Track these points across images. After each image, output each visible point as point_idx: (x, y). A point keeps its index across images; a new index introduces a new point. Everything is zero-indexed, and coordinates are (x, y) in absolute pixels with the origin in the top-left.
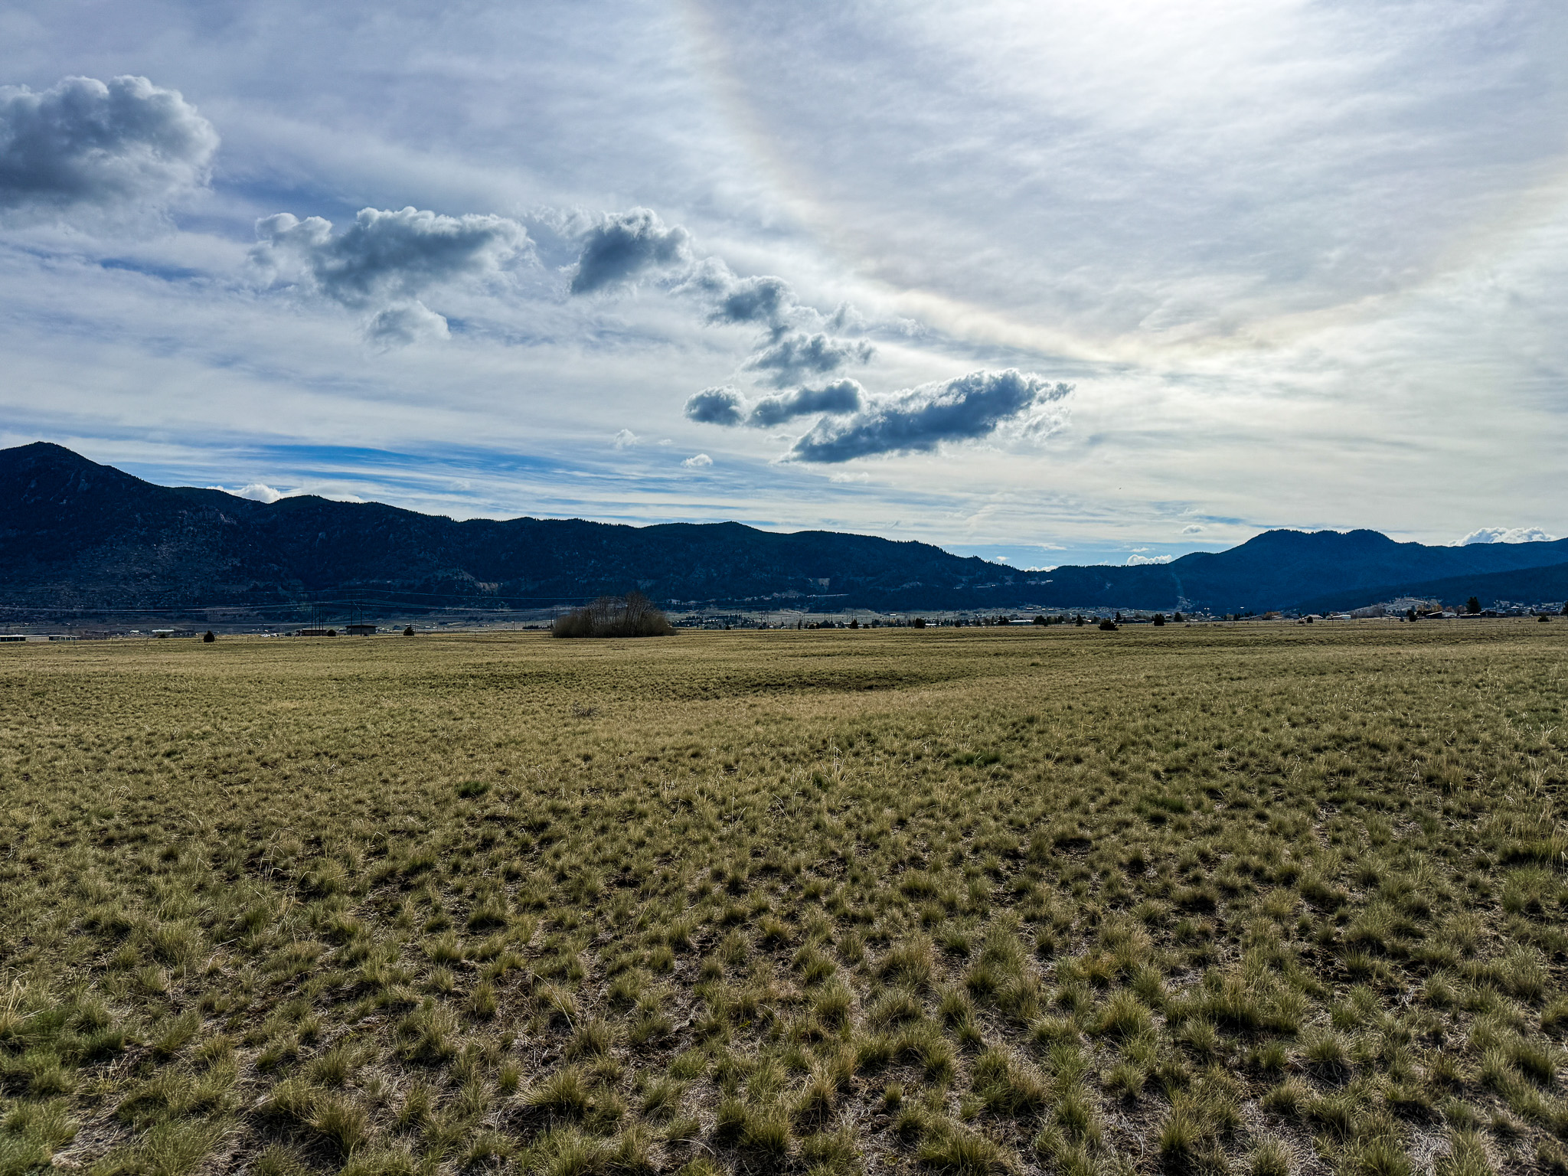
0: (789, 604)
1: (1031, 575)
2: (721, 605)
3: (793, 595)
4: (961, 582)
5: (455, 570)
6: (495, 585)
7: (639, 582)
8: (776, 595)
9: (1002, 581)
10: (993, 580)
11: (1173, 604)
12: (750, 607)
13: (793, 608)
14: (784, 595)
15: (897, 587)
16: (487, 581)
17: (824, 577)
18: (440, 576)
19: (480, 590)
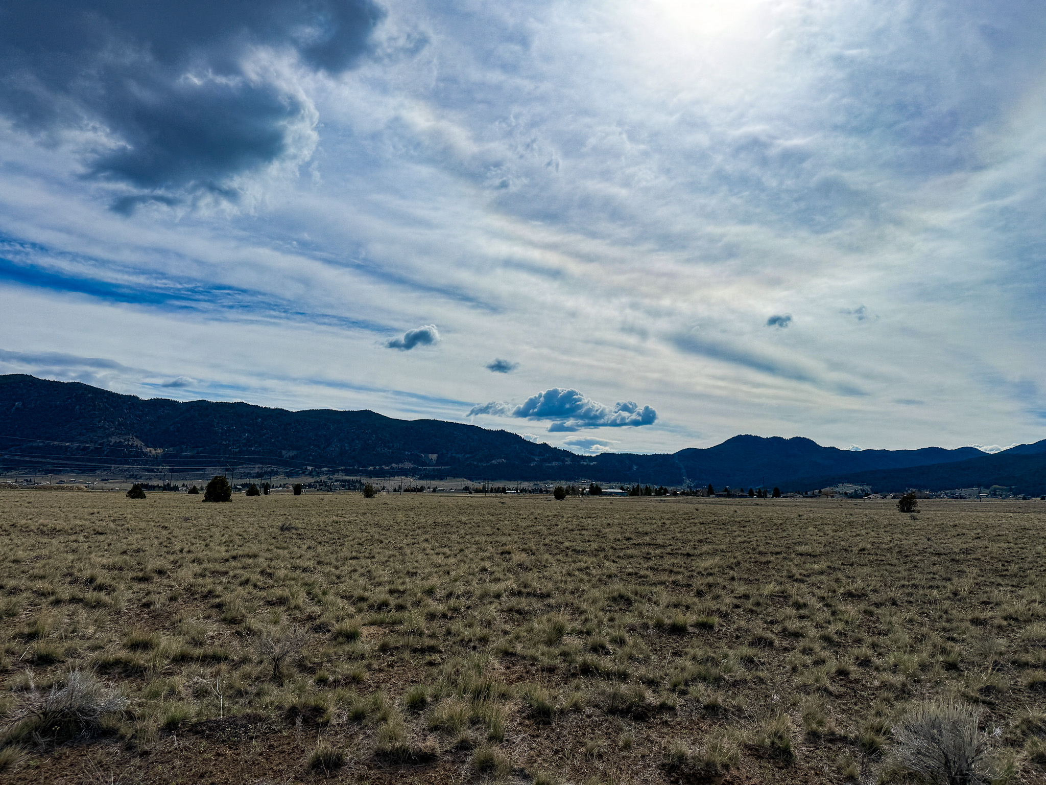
0: (403, 473)
1: (582, 457)
2: (347, 472)
3: (408, 465)
4: (535, 460)
5: (127, 437)
6: (160, 451)
7: (284, 452)
8: (394, 465)
9: (563, 461)
10: (557, 460)
11: (680, 482)
12: (371, 474)
13: (406, 475)
14: (401, 466)
15: (487, 462)
16: (154, 446)
17: (432, 453)
18: (113, 441)
19: (146, 454)
